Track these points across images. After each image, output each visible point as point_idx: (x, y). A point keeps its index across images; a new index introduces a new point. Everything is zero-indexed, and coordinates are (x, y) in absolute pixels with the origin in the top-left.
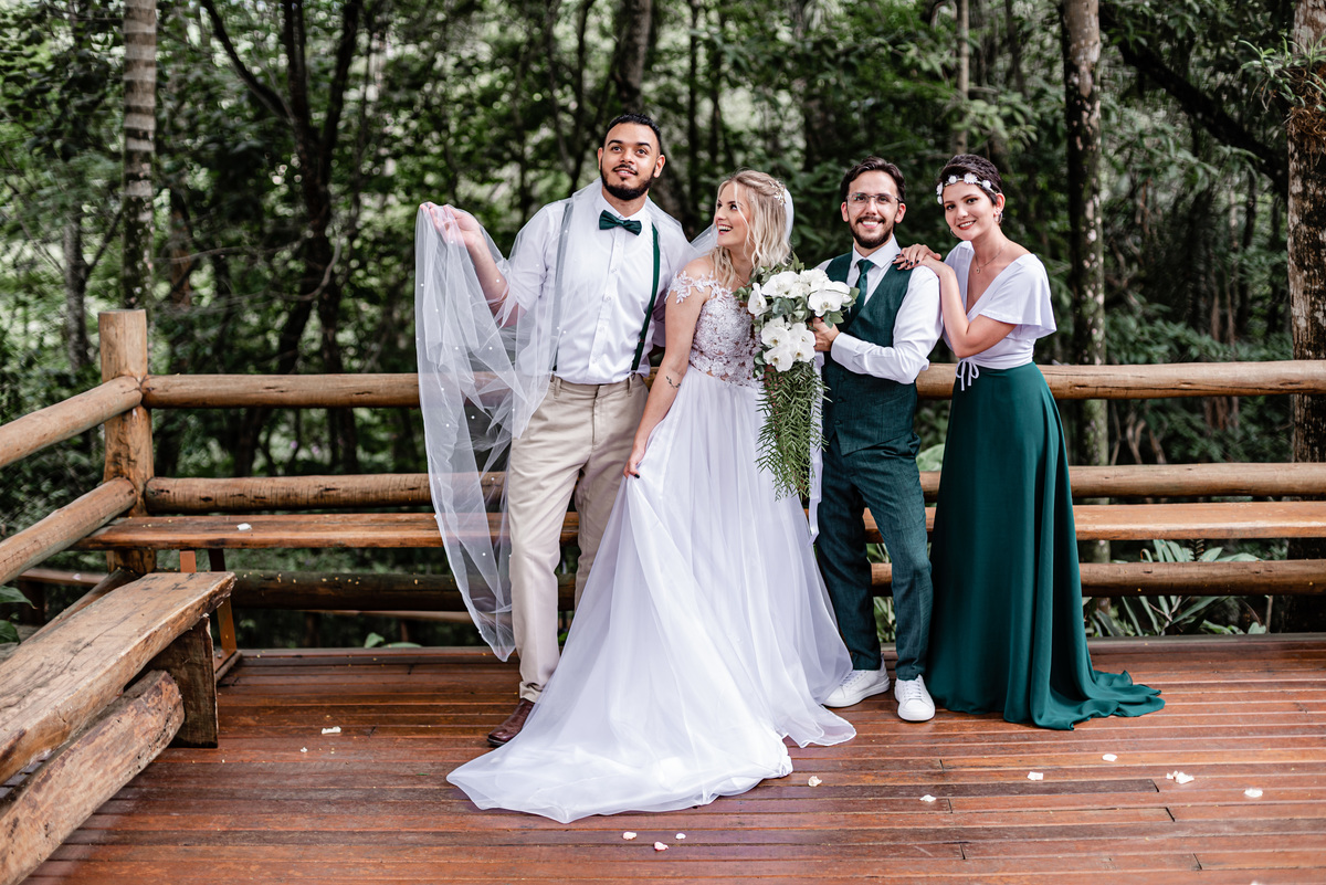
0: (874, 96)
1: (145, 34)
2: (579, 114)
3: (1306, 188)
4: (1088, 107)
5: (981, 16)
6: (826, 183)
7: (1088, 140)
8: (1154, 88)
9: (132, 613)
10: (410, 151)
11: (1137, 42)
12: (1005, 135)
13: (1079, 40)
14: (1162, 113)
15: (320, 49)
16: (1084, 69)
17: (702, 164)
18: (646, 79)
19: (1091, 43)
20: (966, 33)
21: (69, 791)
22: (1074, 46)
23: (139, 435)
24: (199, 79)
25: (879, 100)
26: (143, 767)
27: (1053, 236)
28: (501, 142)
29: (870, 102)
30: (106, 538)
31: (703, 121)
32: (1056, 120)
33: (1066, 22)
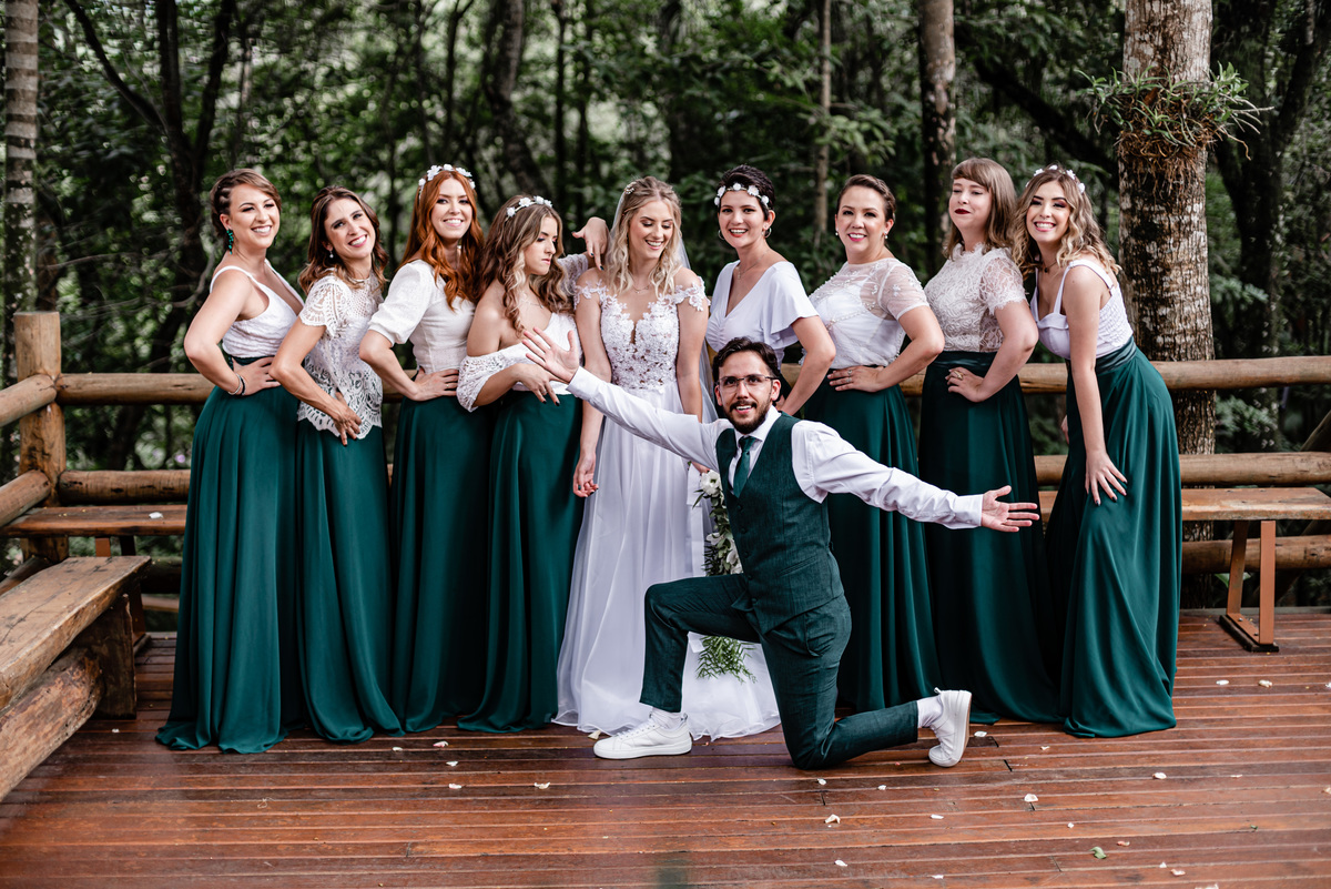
0: (737, 108)
1: (27, 43)
2: (448, 125)
3: (1134, 205)
4: (944, 124)
5: (843, 32)
6: (692, 195)
7: (943, 155)
8: (1009, 105)
9: (59, 593)
10: (280, 160)
11: (991, 60)
12: (864, 149)
13: (934, 61)
14: (1017, 128)
15: (192, 56)
16: (939, 87)
17: (569, 175)
18: (515, 89)
19: (946, 62)
20: (827, 49)
21: (7, 754)
22: (930, 65)
23: (53, 431)
24: (69, 85)
25: (743, 113)
26: (70, 734)
27: (912, 247)
28: (369, 150)
29: (734, 114)
30: (25, 526)
31: (570, 133)
32: (914, 135)
33: (923, 42)
